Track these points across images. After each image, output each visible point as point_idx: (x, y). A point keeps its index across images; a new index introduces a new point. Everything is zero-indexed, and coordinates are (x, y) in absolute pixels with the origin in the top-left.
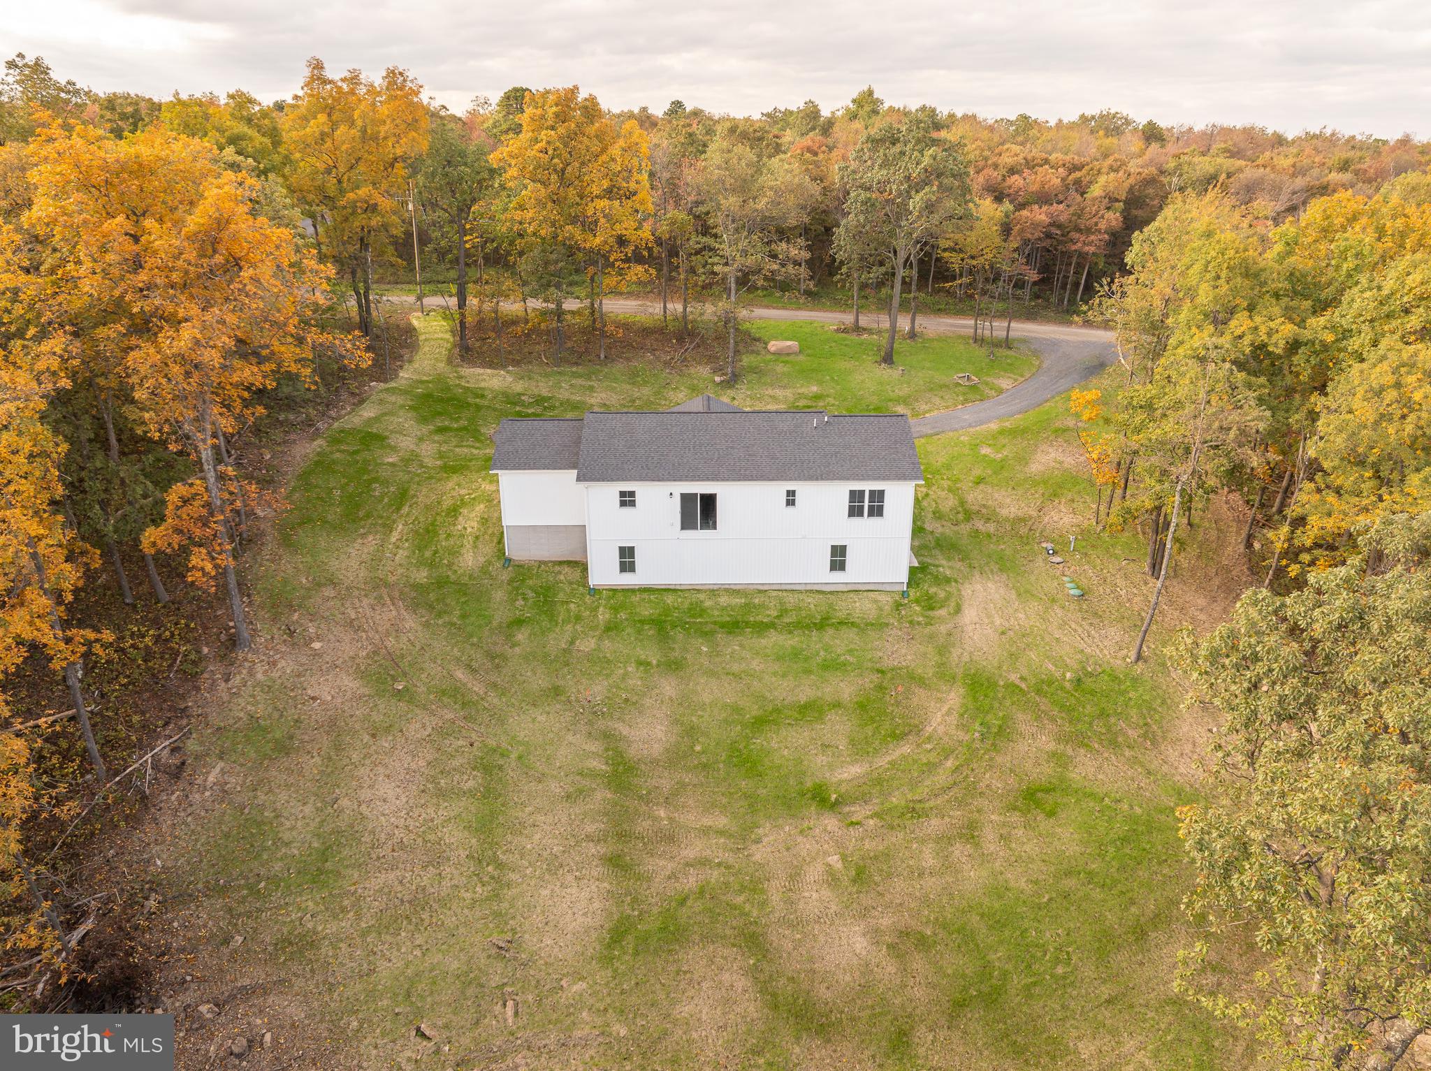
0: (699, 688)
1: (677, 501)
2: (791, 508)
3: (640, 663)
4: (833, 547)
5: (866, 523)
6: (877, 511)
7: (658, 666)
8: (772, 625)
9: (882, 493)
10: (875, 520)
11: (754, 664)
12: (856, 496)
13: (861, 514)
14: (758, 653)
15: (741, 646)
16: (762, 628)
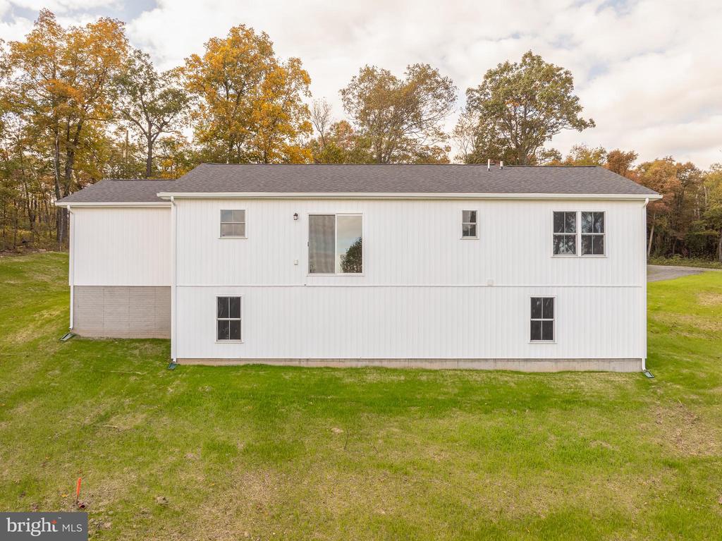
0: (321, 489)
1: (304, 225)
2: (470, 241)
3: (213, 447)
4: (534, 300)
5: (579, 264)
6: (595, 245)
7: (246, 452)
8: (455, 403)
9: (599, 217)
10: (593, 261)
11: (431, 452)
12: (563, 221)
13: (572, 249)
14: (434, 438)
15: (403, 427)
16: (437, 408)
